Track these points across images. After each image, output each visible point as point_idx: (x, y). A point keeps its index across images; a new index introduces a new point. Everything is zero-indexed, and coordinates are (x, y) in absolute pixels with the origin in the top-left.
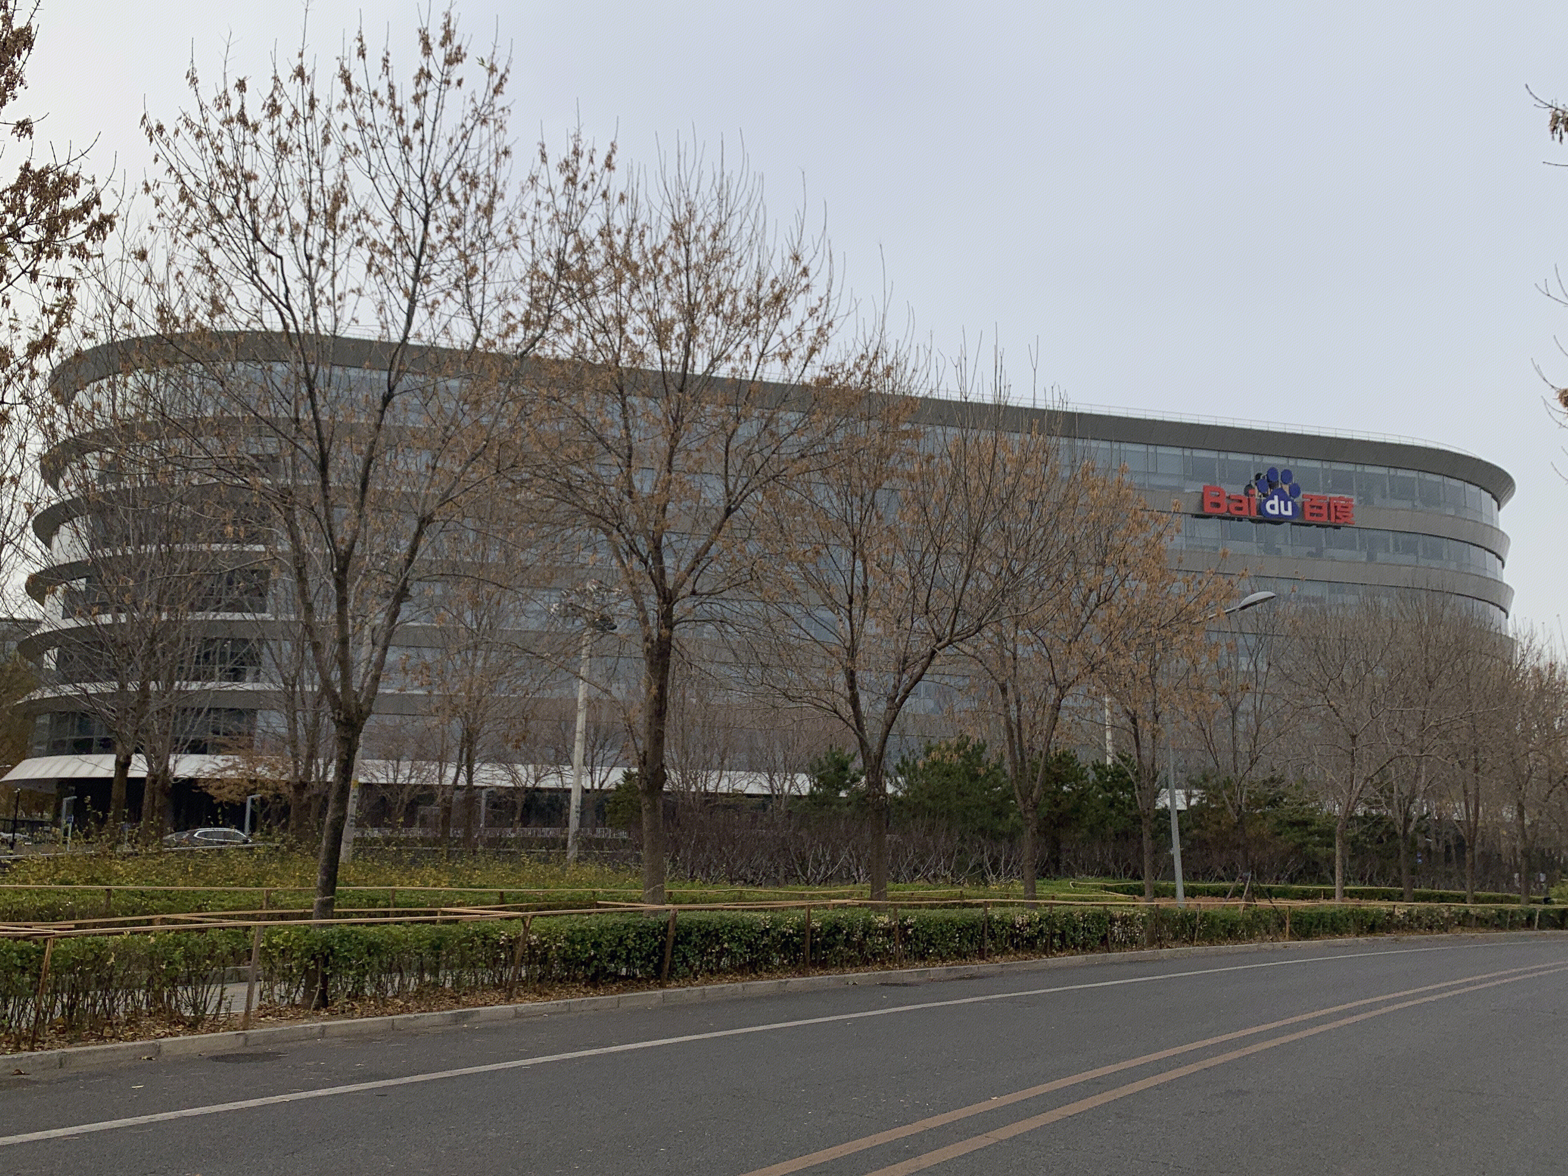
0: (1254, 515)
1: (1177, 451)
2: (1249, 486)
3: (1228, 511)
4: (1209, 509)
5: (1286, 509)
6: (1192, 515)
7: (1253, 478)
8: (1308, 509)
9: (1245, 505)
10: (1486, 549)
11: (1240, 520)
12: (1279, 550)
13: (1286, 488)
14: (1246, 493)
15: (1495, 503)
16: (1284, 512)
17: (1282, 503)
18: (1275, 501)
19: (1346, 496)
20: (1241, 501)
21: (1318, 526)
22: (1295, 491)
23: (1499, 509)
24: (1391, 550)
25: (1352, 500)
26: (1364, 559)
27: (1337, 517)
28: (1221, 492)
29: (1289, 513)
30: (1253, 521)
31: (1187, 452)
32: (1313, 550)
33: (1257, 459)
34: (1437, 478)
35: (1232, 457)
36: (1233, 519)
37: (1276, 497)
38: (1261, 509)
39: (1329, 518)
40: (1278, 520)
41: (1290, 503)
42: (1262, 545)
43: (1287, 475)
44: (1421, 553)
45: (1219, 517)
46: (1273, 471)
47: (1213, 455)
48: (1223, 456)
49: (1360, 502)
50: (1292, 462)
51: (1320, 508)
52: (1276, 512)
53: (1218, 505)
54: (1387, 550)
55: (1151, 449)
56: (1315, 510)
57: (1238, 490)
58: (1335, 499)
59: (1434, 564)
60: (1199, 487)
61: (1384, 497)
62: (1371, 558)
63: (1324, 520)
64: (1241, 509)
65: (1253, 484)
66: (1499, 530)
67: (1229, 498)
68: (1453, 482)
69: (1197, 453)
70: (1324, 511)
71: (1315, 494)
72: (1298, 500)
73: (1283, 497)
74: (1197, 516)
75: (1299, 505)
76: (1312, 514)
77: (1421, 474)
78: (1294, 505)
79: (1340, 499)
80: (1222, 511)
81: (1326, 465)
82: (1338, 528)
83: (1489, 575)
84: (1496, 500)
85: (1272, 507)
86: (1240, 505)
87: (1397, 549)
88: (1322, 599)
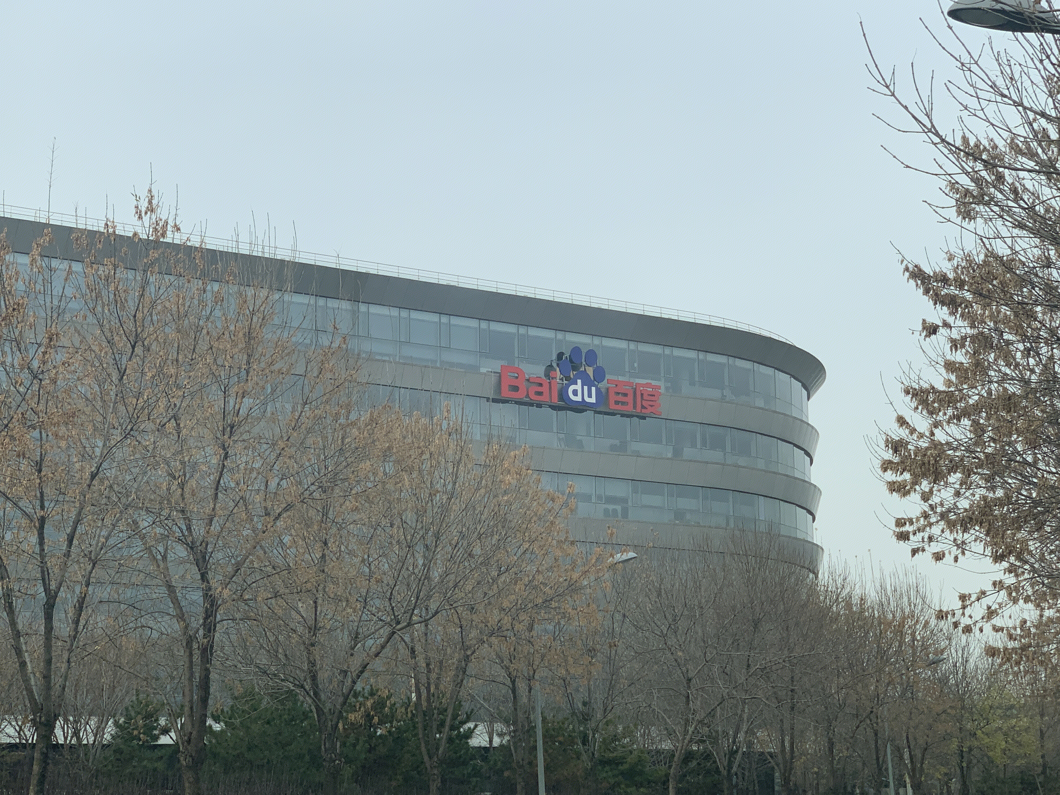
0: (555, 400)
1: (473, 323)
2: (551, 366)
3: (527, 396)
4: (506, 393)
5: (590, 396)
6: (488, 399)
7: (554, 357)
8: (613, 398)
9: (545, 389)
10: (795, 445)
11: (539, 406)
12: (580, 441)
13: (590, 371)
14: (547, 375)
15: (805, 393)
16: (587, 399)
17: (586, 388)
18: (578, 387)
19: (654, 383)
20: (541, 385)
21: (623, 415)
22: (600, 374)
23: (808, 399)
24: (699, 446)
25: (659, 387)
26: (670, 455)
27: (643, 407)
28: (519, 372)
29: (593, 400)
30: (553, 408)
31: (484, 325)
32: (617, 442)
33: (560, 335)
34: (747, 365)
35: (533, 332)
36: (532, 405)
37: (579, 381)
38: (563, 394)
39: (635, 407)
40: (581, 407)
41: (593, 389)
42: (562, 436)
43: (591, 356)
44: (728, 449)
45: (516, 403)
46: (576, 350)
47: (511, 329)
48: (522, 330)
49: (667, 389)
50: (597, 341)
51: (625, 395)
52: (579, 398)
53: (515, 389)
54: (694, 445)
55: (444, 319)
56: (620, 398)
57: (537, 371)
58: (643, 385)
59: (742, 461)
60: (497, 365)
61: (692, 384)
62: (677, 453)
63: (629, 409)
64: (540, 394)
65: (555, 365)
66: (808, 424)
67: (528, 380)
68: (763, 369)
69: (495, 327)
70: (630, 399)
71: (621, 378)
72: (603, 385)
73: (587, 382)
74: (495, 401)
75: (603, 390)
76: (617, 403)
77: (731, 359)
78: (598, 390)
79: (648, 385)
80: (520, 395)
81: (632, 346)
82: (644, 418)
83: (797, 475)
84: (806, 389)
85: (575, 393)
86: (540, 389)
87: (704, 443)
88: (624, 501)
